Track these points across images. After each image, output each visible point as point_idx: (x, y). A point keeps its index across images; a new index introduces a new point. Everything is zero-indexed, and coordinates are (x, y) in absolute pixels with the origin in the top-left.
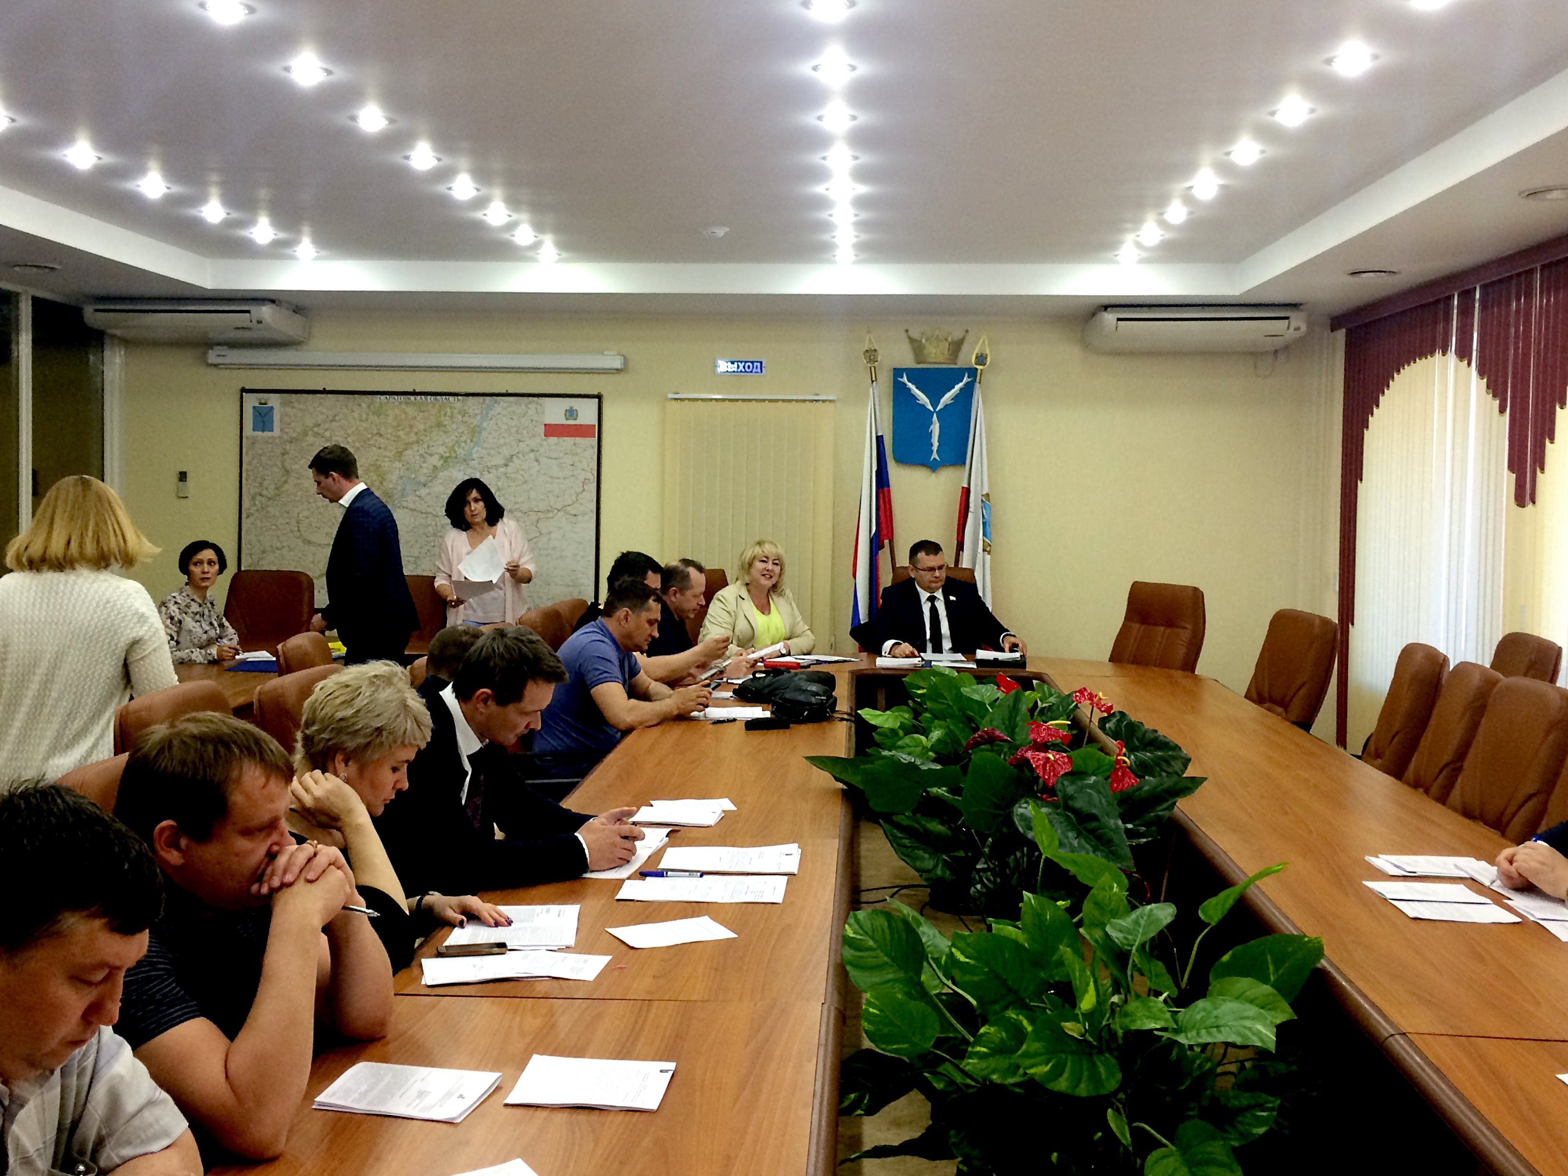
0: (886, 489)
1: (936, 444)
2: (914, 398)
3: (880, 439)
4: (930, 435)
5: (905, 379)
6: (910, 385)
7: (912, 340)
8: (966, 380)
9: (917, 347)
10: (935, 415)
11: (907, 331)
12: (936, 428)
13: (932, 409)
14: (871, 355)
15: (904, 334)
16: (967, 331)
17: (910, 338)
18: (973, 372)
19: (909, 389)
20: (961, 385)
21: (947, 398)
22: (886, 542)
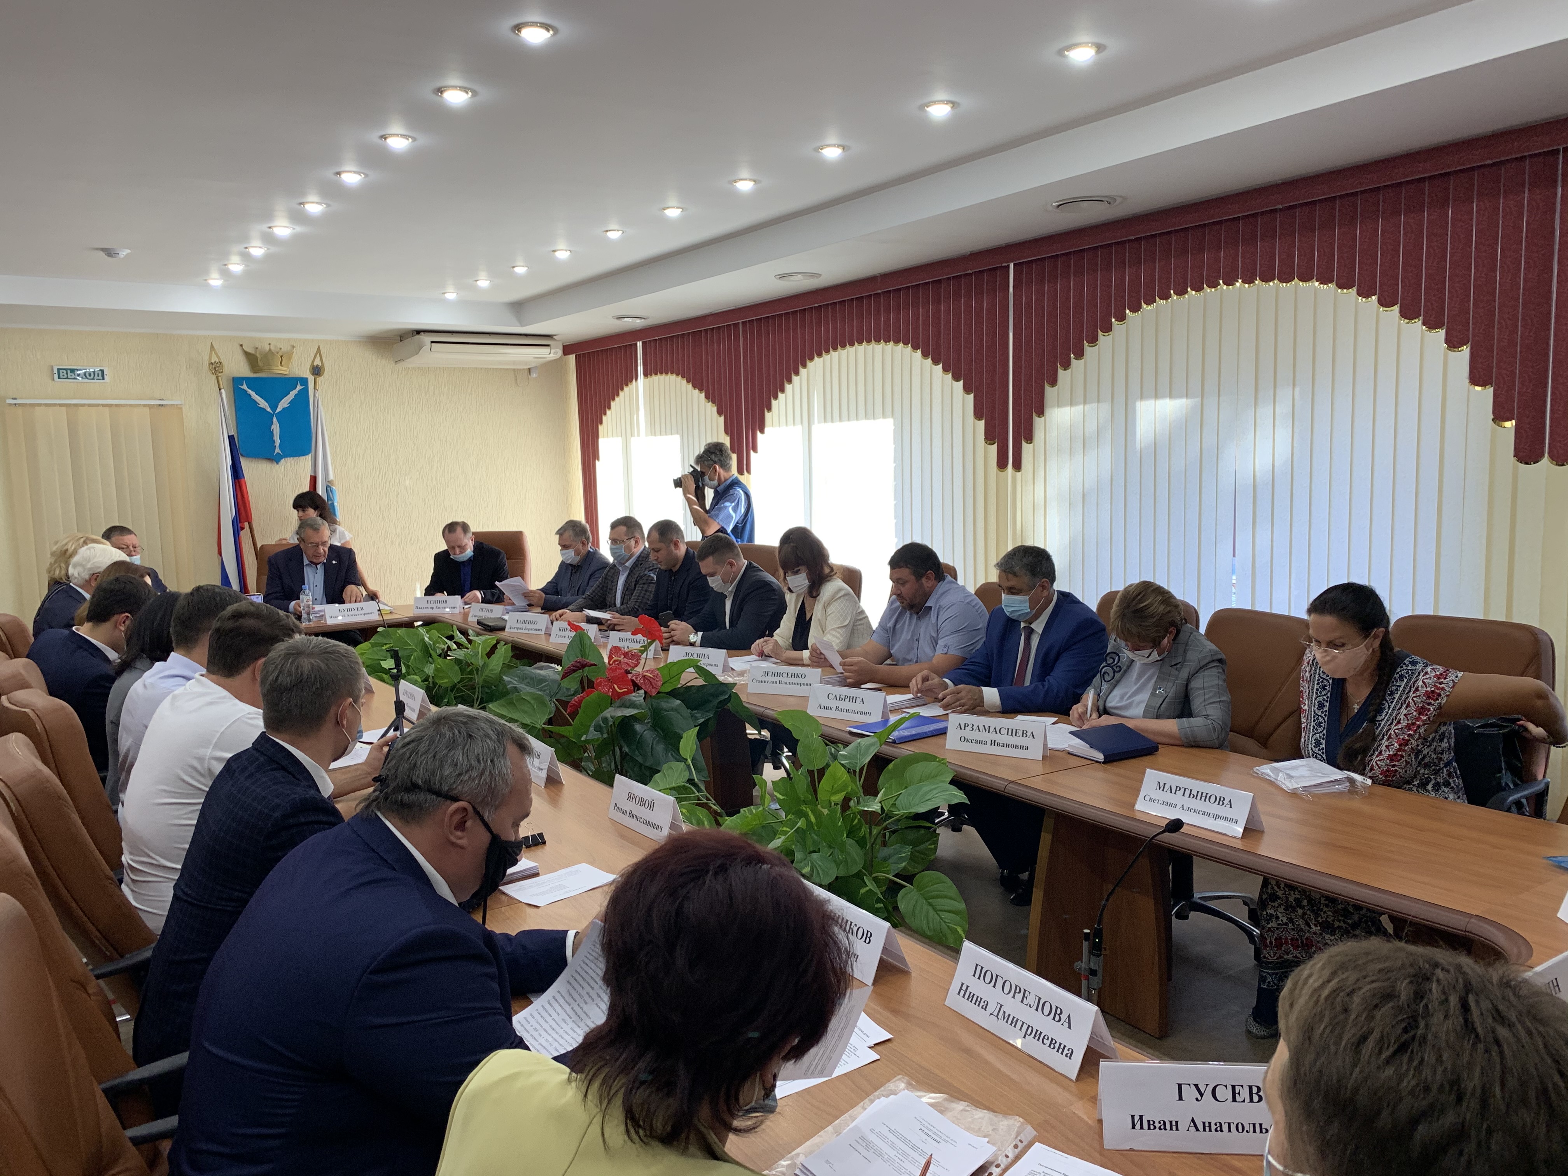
0: (242, 479)
1: (278, 442)
2: (256, 402)
3: (231, 438)
4: (272, 432)
5: (245, 387)
6: (250, 392)
7: (246, 354)
8: (299, 387)
9: (251, 359)
10: (275, 417)
11: (241, 345)
12: (276, 427)
13: (271, 411)
14: (216, 368)
15: (239, 347)
16: (293, 347)
17: (243, 350)
18: (304, 381)
19: (250, 395)
20: (295, 392)
21: (284, 403)
22: (246, 524)
